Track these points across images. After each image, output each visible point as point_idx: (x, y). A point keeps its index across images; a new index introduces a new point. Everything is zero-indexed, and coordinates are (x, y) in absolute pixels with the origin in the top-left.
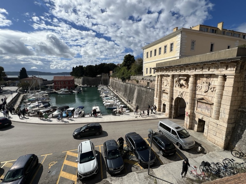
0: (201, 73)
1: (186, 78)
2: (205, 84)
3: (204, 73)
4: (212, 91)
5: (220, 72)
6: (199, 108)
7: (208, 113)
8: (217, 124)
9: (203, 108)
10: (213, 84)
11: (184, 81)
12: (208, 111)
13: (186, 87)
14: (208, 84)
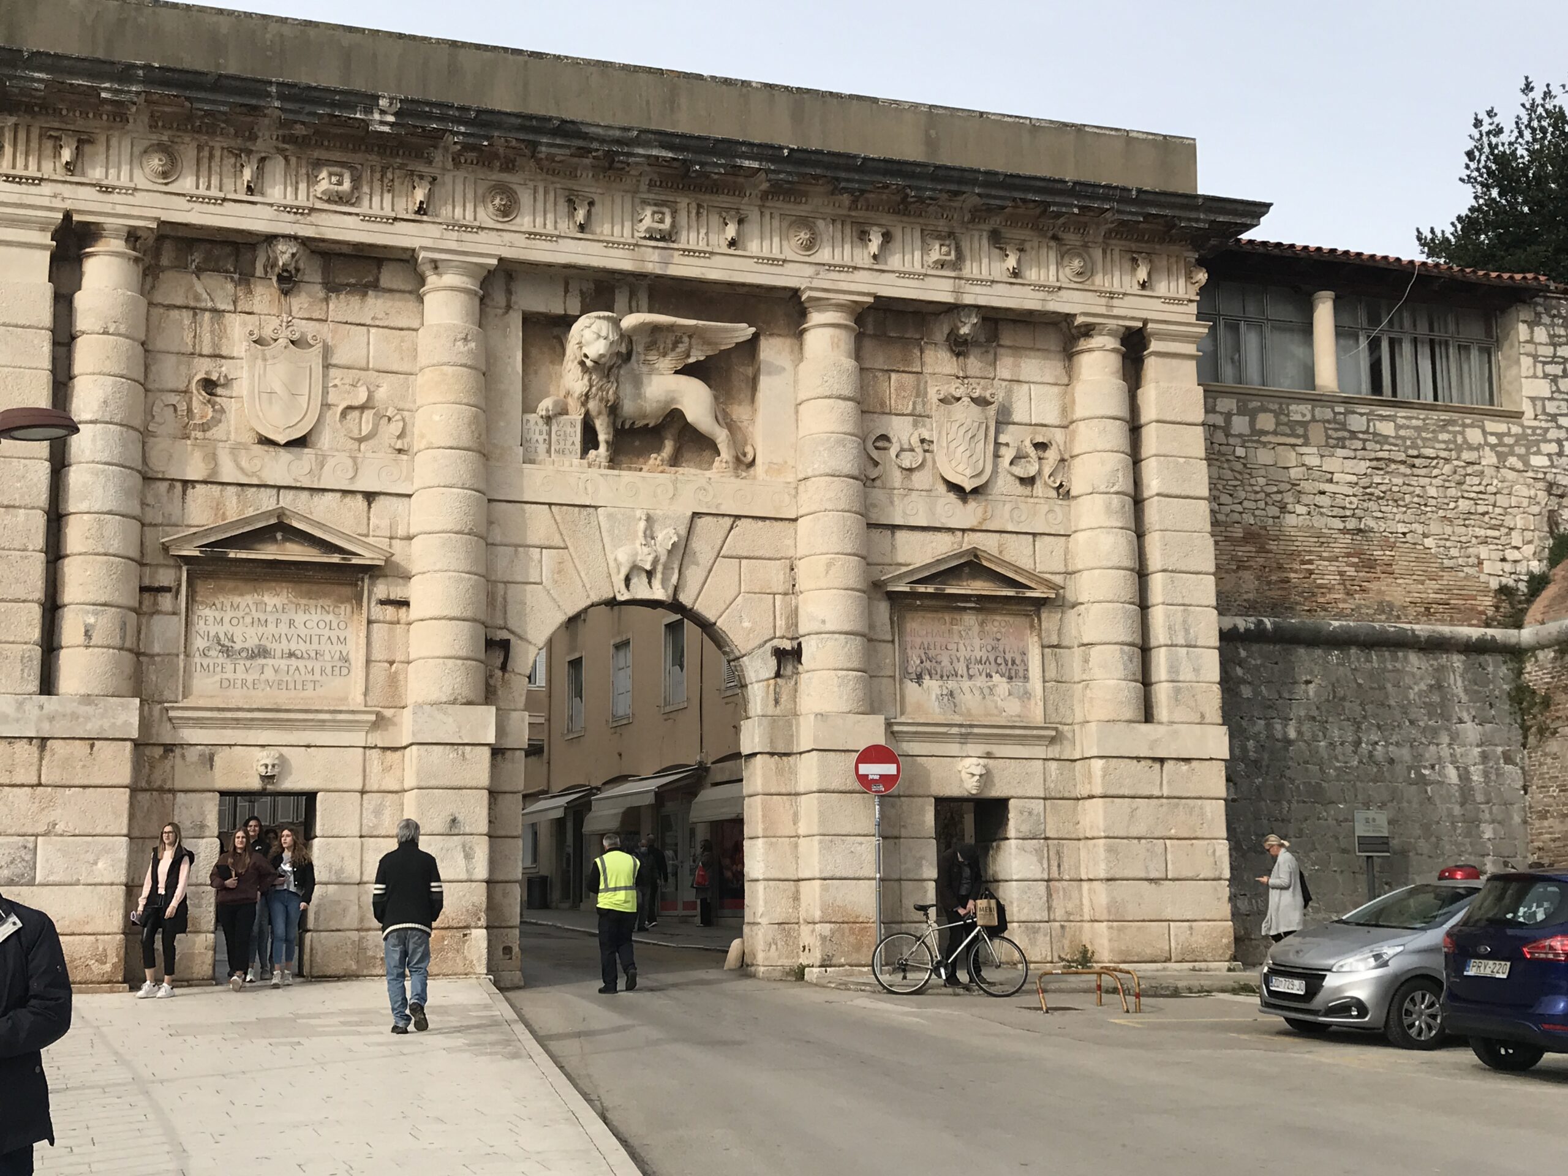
0: (940, 291)
1: (744, 331)
2: (966, 414)
3: (968, 300)
4: (1022, 480)
5: (1103, 301)
6: (919, 678)
7: (1012, 708)
8: (1162, 761)
9: (961, 668)
10: (1019, 414)
11: (687, 370)
12: (1018, 683)
13: (726, 454)
14: (992, 411)
